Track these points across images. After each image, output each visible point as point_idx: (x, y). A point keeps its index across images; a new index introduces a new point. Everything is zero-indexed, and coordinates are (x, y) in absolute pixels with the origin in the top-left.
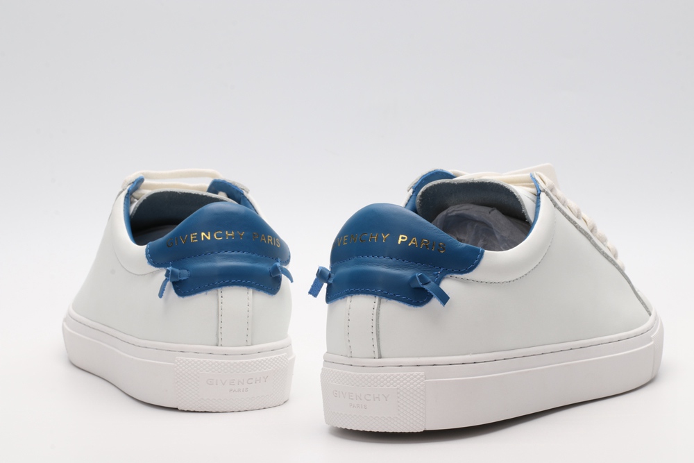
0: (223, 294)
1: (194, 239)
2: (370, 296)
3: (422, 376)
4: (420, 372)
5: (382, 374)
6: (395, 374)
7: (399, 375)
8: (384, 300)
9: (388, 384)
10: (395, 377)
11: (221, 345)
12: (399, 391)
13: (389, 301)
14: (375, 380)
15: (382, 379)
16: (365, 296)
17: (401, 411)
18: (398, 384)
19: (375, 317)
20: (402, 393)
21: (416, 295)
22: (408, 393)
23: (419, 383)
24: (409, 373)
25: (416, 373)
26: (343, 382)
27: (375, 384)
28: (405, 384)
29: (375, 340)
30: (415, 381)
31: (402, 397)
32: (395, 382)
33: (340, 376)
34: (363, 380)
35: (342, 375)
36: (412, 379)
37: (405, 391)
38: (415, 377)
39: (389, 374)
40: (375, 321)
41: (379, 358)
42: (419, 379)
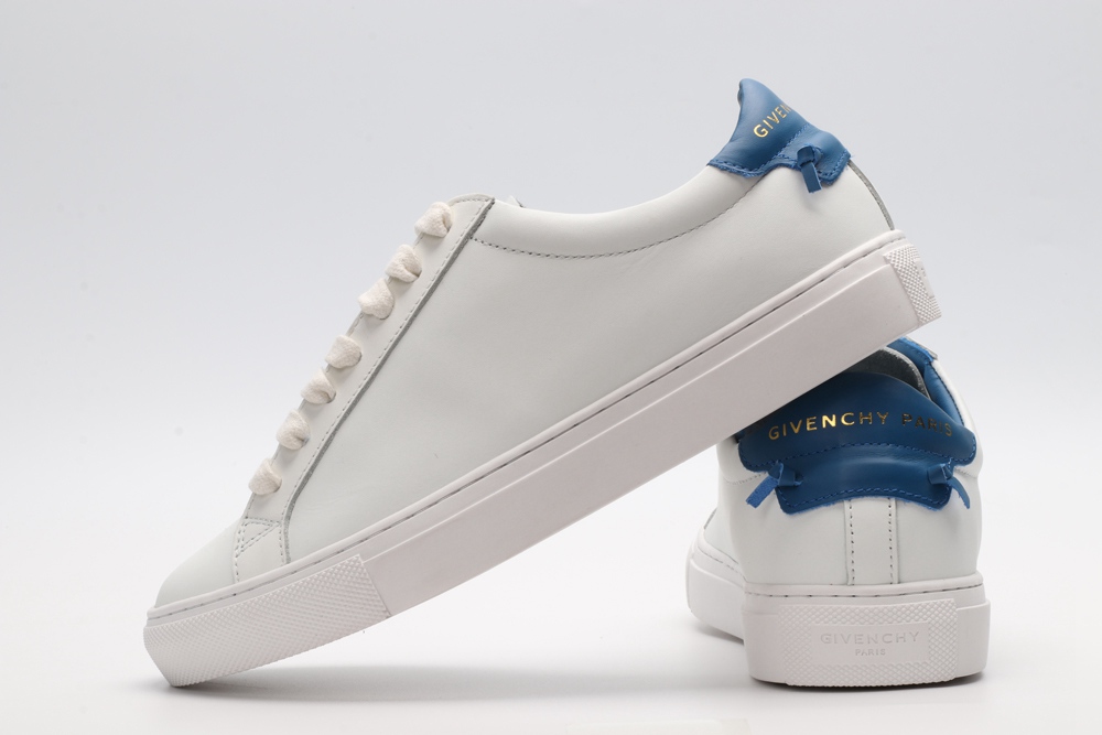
1: (811, 426)
2: (880, 498)
3: (953, 604)
4: (948, 598)
5: (907, 604)
6: (923, 603)
7: (928, 604)
8: (901, 503)
10: (924, 607)
12: (930, 625)
13: (907, 503)
14: (899, 613)
15: (908, 612)
16: (873, 498)
17: (932, 653)
18: (929, 616)
19: (893, 527)
20: (933, 629)
21: (935, 493)
22: (941, 628)
23: (951, 614)
24: (938, 601)
25: (946, 600)
26: (844, 620)
27: (899, 619)
28: (937, 616)
29: (895, 558)
30: (948, 611)
31: (933, 635)
32: (925, 614)
33: (844, 614)
34: (881, 614)
35: (839, 610)
36: (944, 608)
37: (937, 625)
38: (947, 605)
39: (916, 604)
40: (894, 532)
41: (899, 583)
42: (951, 608)
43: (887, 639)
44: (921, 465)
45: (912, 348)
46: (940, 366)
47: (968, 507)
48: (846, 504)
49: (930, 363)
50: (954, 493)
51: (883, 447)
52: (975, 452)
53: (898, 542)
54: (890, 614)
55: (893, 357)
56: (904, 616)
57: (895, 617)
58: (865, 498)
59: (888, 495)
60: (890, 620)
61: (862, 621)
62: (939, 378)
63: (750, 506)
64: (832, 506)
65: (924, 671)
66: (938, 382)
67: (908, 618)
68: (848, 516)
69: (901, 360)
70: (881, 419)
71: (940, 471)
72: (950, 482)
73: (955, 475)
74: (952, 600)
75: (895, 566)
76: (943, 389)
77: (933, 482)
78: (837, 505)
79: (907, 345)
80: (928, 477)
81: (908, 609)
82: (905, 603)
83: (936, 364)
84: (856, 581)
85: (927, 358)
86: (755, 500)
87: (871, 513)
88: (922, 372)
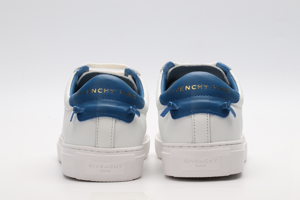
0: (99, 121)
2: (204, 114)
3: (229, 150)
4: (228, 148)
6: (219, 149)
7: (220, 149)
8: (211, 115)
9: (216, 154)
10: (219, 151)
11: (97, 147)
12: (221, 157)
13: (213, 115)
14: (210, 152)
15: (213, 152)
16: (202, 114)
17: (222, 166)
18: (221, 154)
19: (208, 123)
20: (222, 158)
21: (224, 112)
22: (225, 158)
23: (229, 153)
24: (224, 149)
25: (227, 148)
26: (192, 155)
27: (210, 155)
28: (224, 153)
29: (209, 134)
30: (227, 152)
31: (222, 160)
32: (219, 153)
33: (189, 153)
34: (204, 153)
35: (190, 152)
36: (226, 151)
37: (224, 157)
38: (227, 150)
39: (216, 149)
40: (209, 125)
41: (211, 142)
42: (228, 151)
43: (206, 161)
44: (219, 103)
45: (223, 66)
46: (232, 72)
47: (235, 117)
48: (193, 116)
49: (229, 71)
50: (230, 112)
51: (205, 97)
52: (239, 99)
53: (210, 128)
54: (207, 153)
55: (216, 69)
56: (212, 153)
57: (209, 154)
58: (199, 114)
59: (207, 112)
60: (207, 155)
61: (198, 155)
62: (232, 76)
63: (161, 116)
64: (188, 116)
65: (219, 172)
66: (231, 77)
67: (213, 154)
68: (193, 120)
69: (219, 70)
70: (205, 87)
71: (225, 105)
72: (229, 108)
73: (231, 107)
74: (229, 148)
75: (209, 137)
76: (233, 79)
77: (223, 108)
78: (190, 116)
79: (222, 65)
80: (221, 107)
81: (213, 151)
82: (213, 149)
83: (231, 71)
84: (196, 142)
85: (228, 69)
86: (163, 115)
87: (201, 118)
88: (226, 74)
